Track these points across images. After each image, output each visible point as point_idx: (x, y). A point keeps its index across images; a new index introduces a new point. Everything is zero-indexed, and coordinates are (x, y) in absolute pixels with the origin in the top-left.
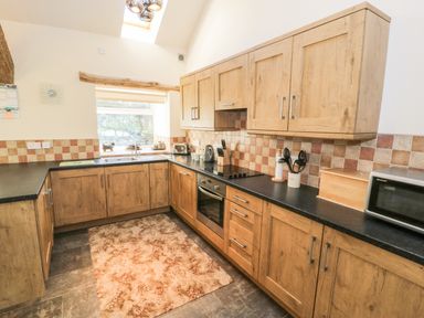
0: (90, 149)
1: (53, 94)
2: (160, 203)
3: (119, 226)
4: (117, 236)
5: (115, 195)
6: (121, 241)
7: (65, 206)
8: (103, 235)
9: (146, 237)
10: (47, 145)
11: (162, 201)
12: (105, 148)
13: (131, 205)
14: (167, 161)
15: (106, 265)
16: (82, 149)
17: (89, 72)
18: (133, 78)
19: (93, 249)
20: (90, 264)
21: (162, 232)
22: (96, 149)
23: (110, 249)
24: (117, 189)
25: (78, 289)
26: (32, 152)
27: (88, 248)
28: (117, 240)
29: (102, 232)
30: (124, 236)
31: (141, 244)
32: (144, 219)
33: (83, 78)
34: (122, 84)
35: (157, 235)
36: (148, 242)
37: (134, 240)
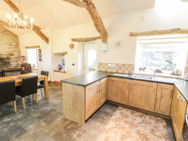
0: (130, 69)
1: (119, 44)
2: (162, 111)
3: (132, 113)
4: (126, 117)
5: (133, 95)
6: (126, 122)
7: (112, 93)
8: (121, 113)
9: (140, 128)
10: (114, 66)
11: (164, 111)
12: (140, 69)
13: (141, 104)
14: (173, 84)
15: (110, 129)
16: (127, 69)
17: (134, 31)
18: (159, 29)
19: (113, 117)
20: (106, 124)
21: (152, 131)
22: (133, 69)
23: (118, 123)
24: (135, 93)
25: (93, 132)
26: (109, 68)
27: (111, 116)
28: (125, 119)
29: (122, 111)
30: (129, 120)
31: (134, 130)
32: (148, 116)
33: (132, 35)
34: (152, 34)
35: (148, 131)
36: (138, 132)
37: (132, 125)
